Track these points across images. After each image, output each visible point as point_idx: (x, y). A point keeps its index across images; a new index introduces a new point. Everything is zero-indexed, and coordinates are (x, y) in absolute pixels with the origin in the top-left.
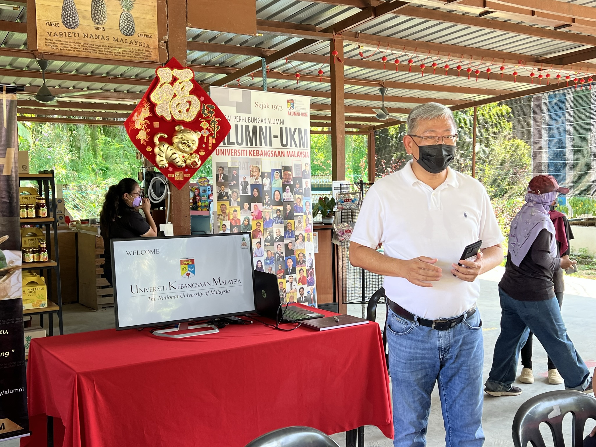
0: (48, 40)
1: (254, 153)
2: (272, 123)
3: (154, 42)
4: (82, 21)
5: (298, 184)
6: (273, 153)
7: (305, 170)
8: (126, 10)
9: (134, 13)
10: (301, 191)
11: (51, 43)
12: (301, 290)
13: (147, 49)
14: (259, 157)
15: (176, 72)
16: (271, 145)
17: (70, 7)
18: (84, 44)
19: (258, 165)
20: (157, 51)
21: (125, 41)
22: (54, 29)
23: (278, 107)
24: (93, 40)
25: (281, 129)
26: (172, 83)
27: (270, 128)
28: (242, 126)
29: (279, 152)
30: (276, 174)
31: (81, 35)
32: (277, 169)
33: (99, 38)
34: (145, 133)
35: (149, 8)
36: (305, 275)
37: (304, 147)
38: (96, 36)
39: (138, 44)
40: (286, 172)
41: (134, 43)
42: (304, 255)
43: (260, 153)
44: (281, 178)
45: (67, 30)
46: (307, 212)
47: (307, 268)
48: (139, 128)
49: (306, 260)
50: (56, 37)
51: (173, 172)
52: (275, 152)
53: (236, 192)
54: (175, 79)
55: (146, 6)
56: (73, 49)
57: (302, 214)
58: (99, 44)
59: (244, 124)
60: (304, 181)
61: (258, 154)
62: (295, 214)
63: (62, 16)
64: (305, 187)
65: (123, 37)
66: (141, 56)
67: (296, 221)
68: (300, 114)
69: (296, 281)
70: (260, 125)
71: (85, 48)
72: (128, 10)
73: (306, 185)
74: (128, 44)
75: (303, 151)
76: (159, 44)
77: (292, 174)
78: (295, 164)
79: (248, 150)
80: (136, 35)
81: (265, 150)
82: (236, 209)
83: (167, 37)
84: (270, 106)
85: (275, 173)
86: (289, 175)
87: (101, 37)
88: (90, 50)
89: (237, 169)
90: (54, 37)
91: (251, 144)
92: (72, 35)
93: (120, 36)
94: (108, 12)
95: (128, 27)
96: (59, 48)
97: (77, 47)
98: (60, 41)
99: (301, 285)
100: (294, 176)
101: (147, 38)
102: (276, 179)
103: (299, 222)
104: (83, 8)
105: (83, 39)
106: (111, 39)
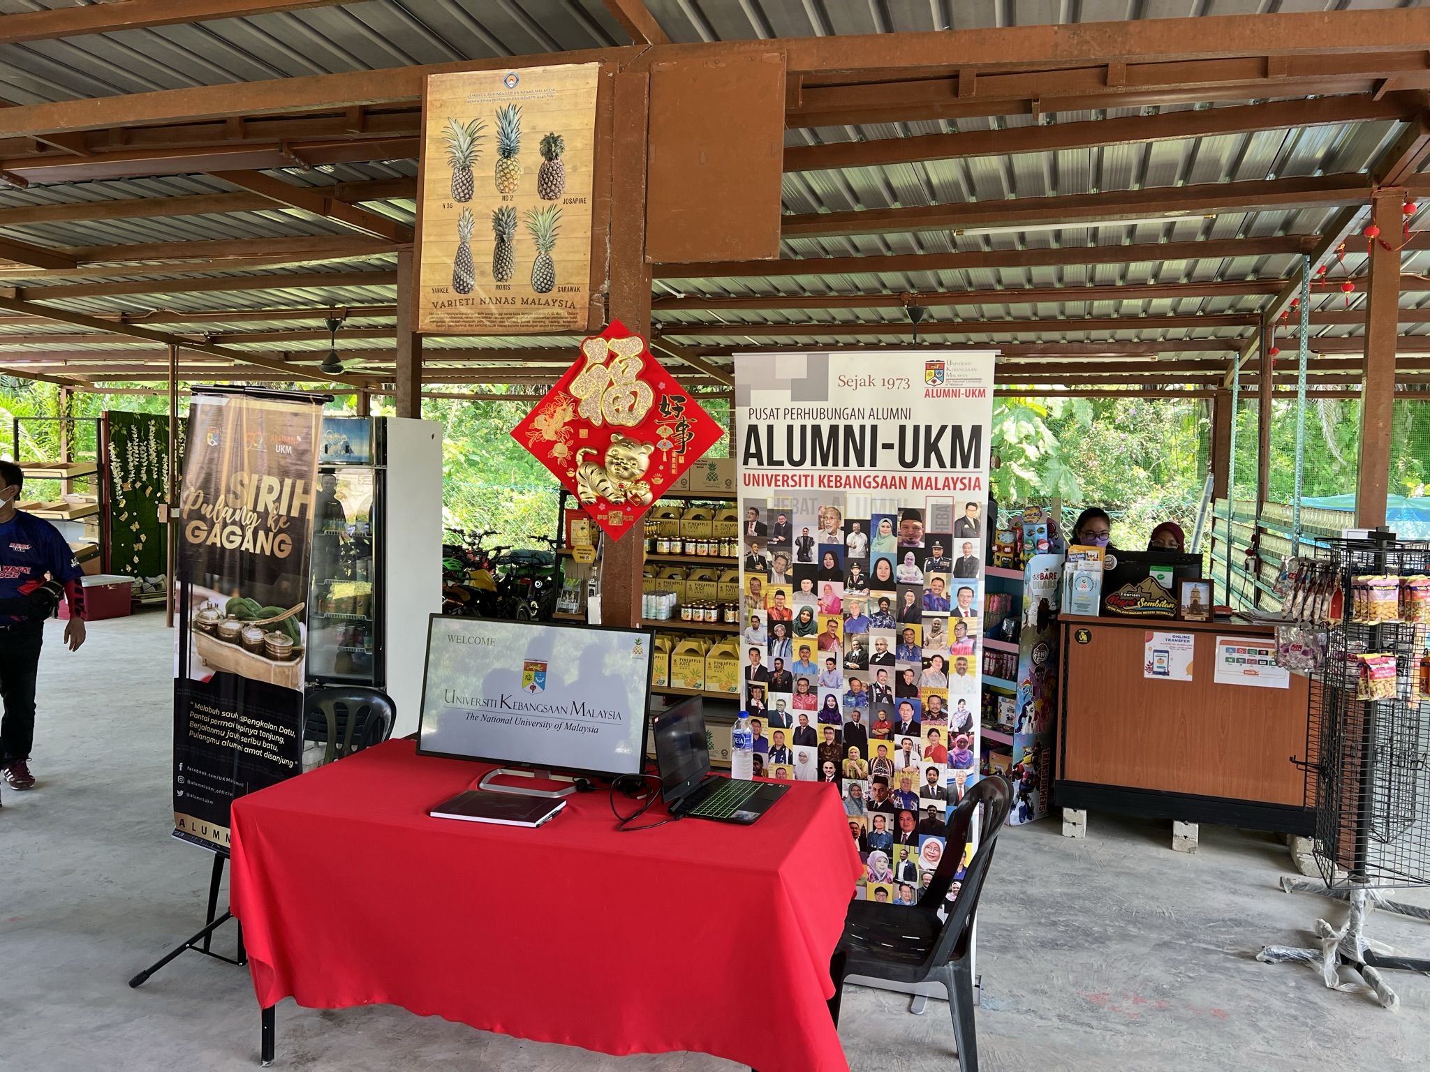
1: (829, 481)
2: (880, 416)
3: (582, 298)
4: (479, 280)
5: (939, 549)
6: (879, 480)
7: (964, 520)
8: (543, 252)
9: (555, 255)
10: (946, 564)
11: (437, 318)
12: (931, 772)
13: (570, 310)
14: (842, 489)
15: (615, 344)
16: (873, 464)
17: (465, 262)
18: (479, 313)
19: (838, 505)
20: (586, 311)
21: (538, 302)
22: (443, 297)
23: (897, 383)
24: (493, 306)
25: (903, 428)
26: (607, 364)
27: (874, 428)
28: (804, 428)
29: (893, 478)
30: (884, 526)
31: (477, 301)
32: (887, 513)
33: (500, 302)
34: (564, 447)
36: (945, 744)
37: (966, 465)
38: (497, 299)
39: (557, 304)
40: (907, 522)
41: (551, 303)
42: (944, 701)
43: (843, 481)
44: (894, 533)
45: (458, 296)
47: (950, 730)
48: (554, 439)
49: (949, 712)
51: (605, 512)
52: (884, 478)
53: (783, 557)
54: (612, 356)
55: (573, 240)
56: (464, 323)
57: (946, 614)
58: (500, 311)
59: (809, 423)
60: (958, 542)
61: (839, 484)
62: (925, 613)
63: (454, 276)
64: (961, 555)
65: (536, 295)
66: (561, 323)
67: (928, 627)
70: (848, 422)
72: (545, 252)
73: (965, 552)
74: (542, 306)
75: (961, 476)
76: (590, 300)
77: (924, 527)
78: (933, 505)
79: (816, 475)
80: (555, 290)
81: (857, 474)
82: (782, 589)
83: (607, 286)
84: (879, 382)
85: (881, 522)
86: (916, 528)
87: (503, 301)
89: (788, 513)
90: (439, 309)
91: (825, 463)
92: (464, 302)
93: (531, 293)
94: (517, 260)
95: (544, 279)
96: (447, 324)
98: (448, 314)
99: (929, 762)
100: (928, 531)
101: (572, 293)
102: (883, 534)
103: (935, 630)
104: (482, 259)
105: (479, 306)
106: (518, 301)
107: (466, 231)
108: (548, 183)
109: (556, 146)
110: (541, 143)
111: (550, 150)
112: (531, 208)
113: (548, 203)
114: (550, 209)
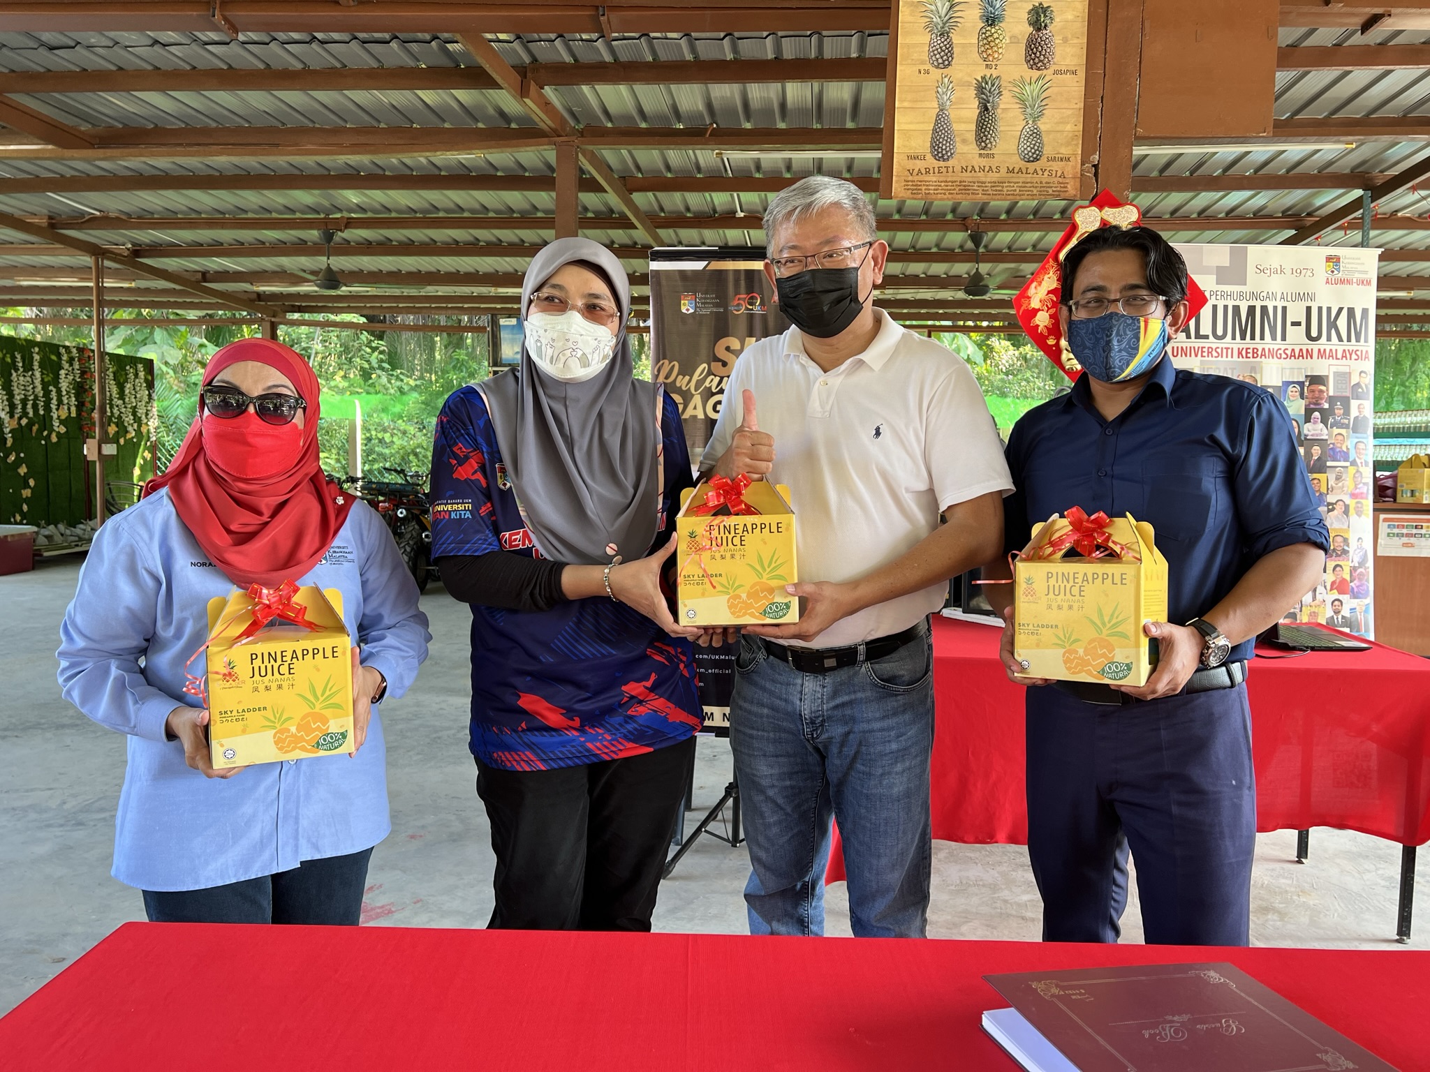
0: (908, 181)
1: (1247, 353)
2: (1289, 299)
3: (1073, 168)
4: (960, 148)
5: (1340, 409)
6: (1289, 352)
7: (1358, 385)
8: (1030, 122)
9: (1043, 125)
10: (1346, 421)
11: (912, 185)
12: (1336, 603)
13: (1060, 180)
14: (1258, 359)
15: (1108, 213)
16: (1284, 338)
17: (944, 129)
18: (961, 182)
20: (1078, 180)
21: (1024, 172)
22: (919, 165)
23: (1304, 272)
24: (975, 175)
25: (1309, 309)
27: (1284, 309)
28: (1226, 307)
29: (1301, 350)
30: (1293, 391)
31: (958, 169)
32: (1296, 380)
33: (984, 171)
34: (1047, 315)
35: (1069, 112)
36: (1348, 577)
37: (1358, 340)
38: (980, 168)
39: (1046, 173)
40: (1313, 387)
41: (1040, 172)
42: (1346, 540)
43: (1259, 353)
44: (1302, 396)
45: (936, 164)
46: (1358, 461)
47: (1352, 565)
48: (1037, 307)
49: (1351, 549)
50: (920, 178)
52: (1293, 350)
55: (1064, 110)
56: (943, 192)
57: (1347, 464)
58: (984, 180)
59: (1231, 304)
60: (1354, 404)
61: (1255, 355)
62: (1329, 464)
63: (931, 144)
64: (1357, 414)
65: (1022, 164)
66: (1051, 192)
67: (1332, 476)
68: (1355, 280)
69: (1325, 587)
70: (1264, 303)
71: (962, 188)
72: (1033, 122)
73: (1360, 412)
74: (1030, 175)
75: (1355, 348)
76: (1081, 170)
77: (1327, 390)
78: (1334, 372)
79: (1235, 347)
80: (1044, 159)
81: (1271, 347)
83: (1097, 157)
84: (1288, 271)
85: (1290, 388)
86: (1321, 391)
87: (987, 169)
88: (969, 190)
90: (917, 177)
91: (1243, 338)
92: (944, 170)
93: (1016, 162)
94: (1002, 129)
95: (1032, 148)
96: (924, 191)
97: (949, 188)
98: (925, 181)
99: (1335, 595)
100: (1331, 393)
101: (1062, 163)
102: (1291, 398)
103: (1338, 478)
104: (962, 127)
105: (960, 174)
106: (1003, 170)
107: (945, 98)
108: (1036, 53)
109: (1045, 16)
110: (1029, 13)
111: (1038, 20)
112: (1017, 77)
113: (1036, 74)
114: (1038, 79)
